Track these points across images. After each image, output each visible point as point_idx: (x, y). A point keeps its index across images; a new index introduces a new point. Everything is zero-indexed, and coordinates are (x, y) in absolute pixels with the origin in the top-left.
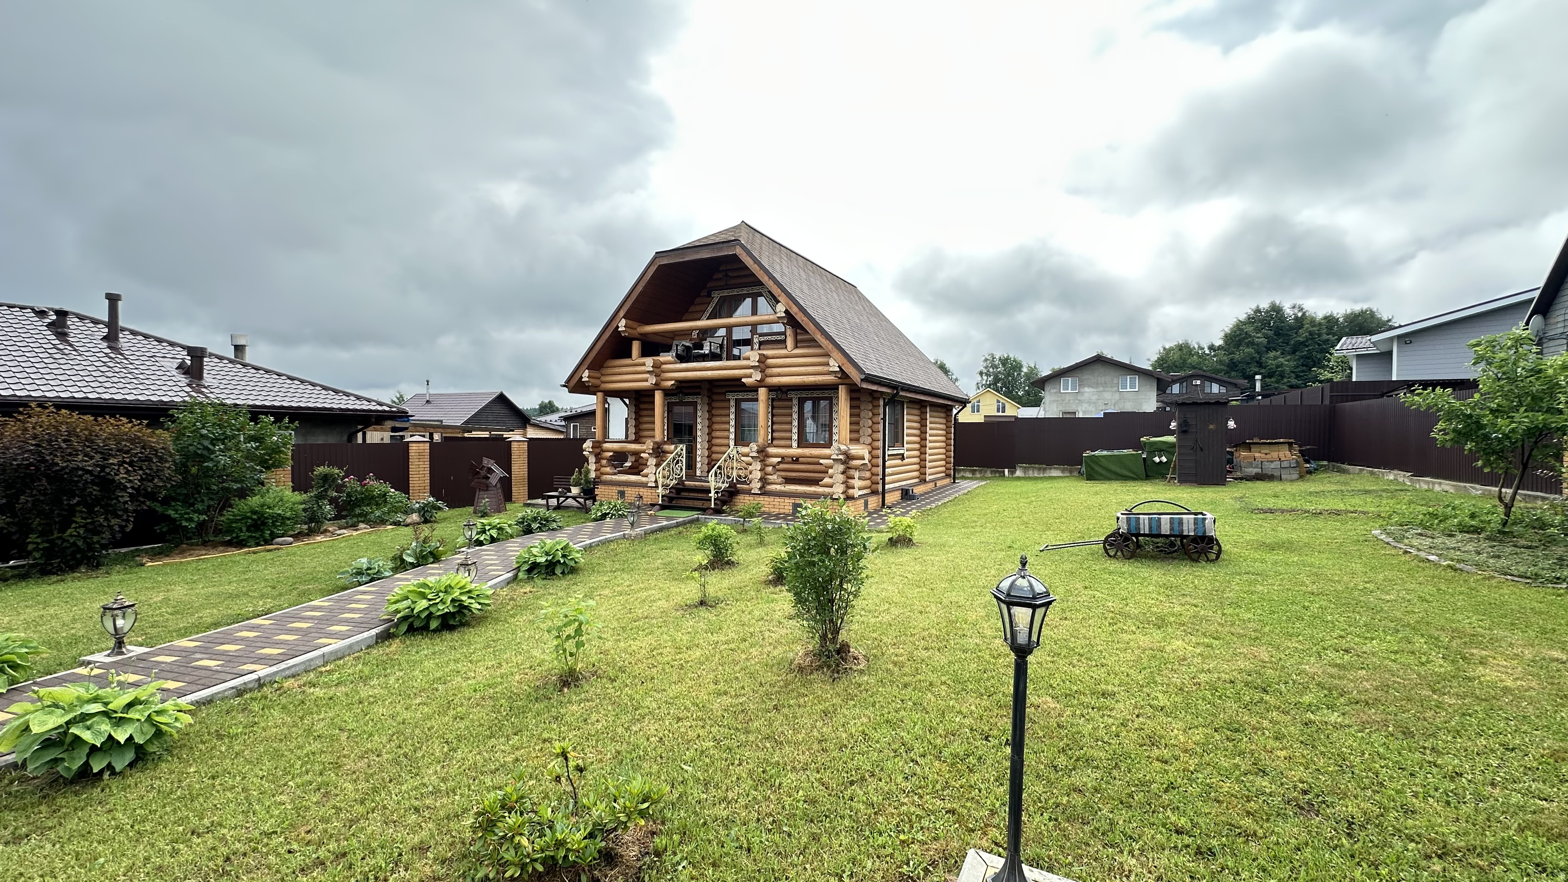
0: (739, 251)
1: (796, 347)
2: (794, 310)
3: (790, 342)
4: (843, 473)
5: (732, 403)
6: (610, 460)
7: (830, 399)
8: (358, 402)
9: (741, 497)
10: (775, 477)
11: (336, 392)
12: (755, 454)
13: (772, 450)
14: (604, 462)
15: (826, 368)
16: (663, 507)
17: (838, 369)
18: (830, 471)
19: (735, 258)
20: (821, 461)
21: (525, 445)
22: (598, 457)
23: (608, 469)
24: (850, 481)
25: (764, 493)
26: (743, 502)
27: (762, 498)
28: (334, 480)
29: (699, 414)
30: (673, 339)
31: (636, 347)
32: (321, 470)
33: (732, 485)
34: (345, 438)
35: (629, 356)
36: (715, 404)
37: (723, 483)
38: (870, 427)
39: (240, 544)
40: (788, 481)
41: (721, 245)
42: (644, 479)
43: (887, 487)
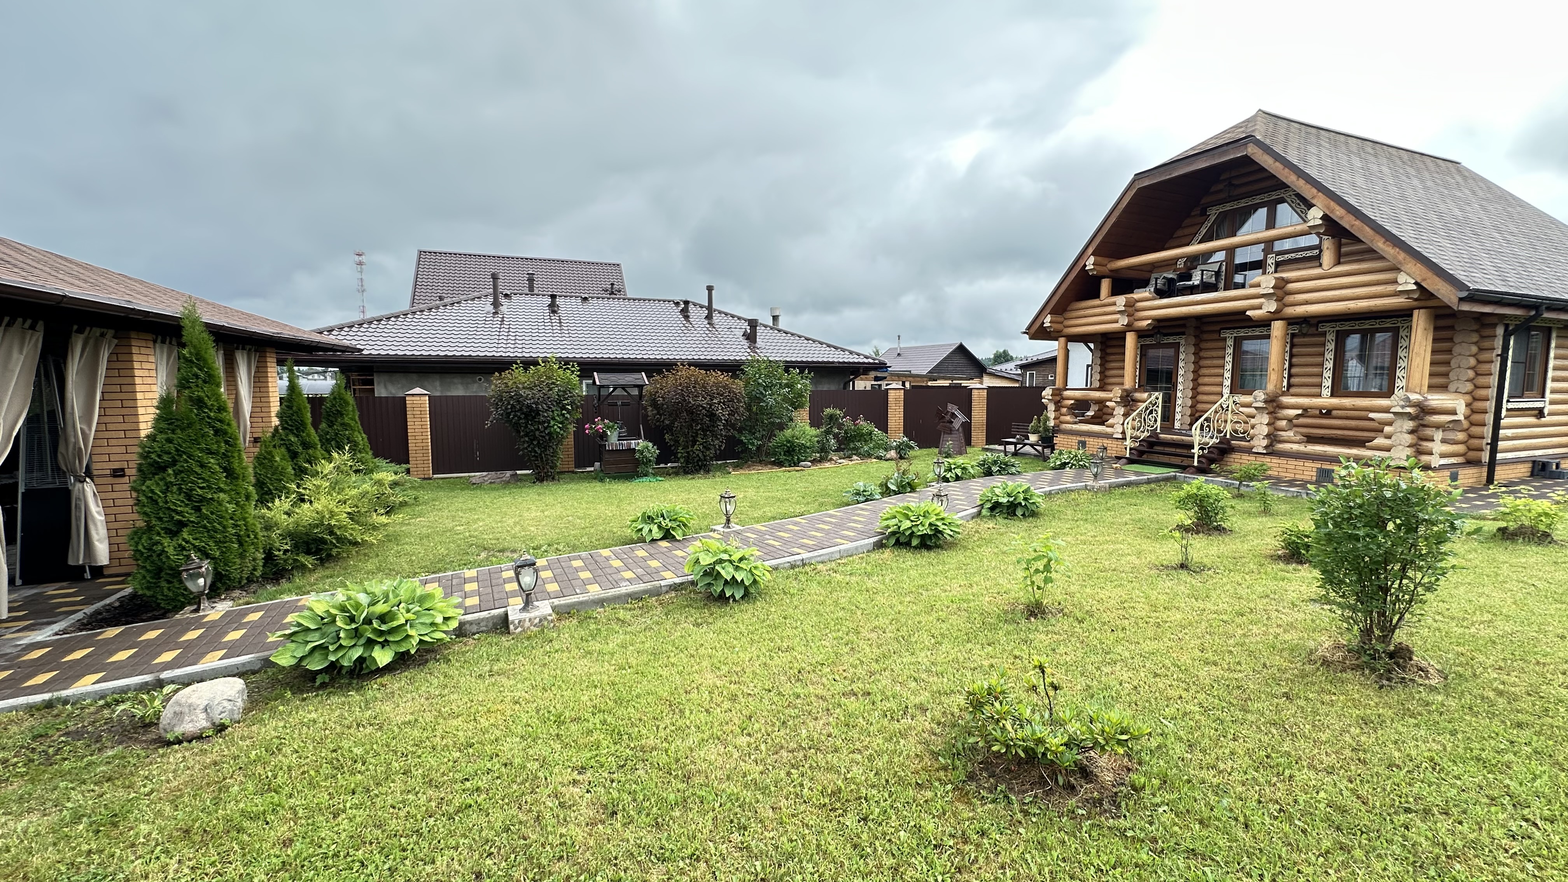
0: (1251, 150)
1: (1338, 263)
2: (1338, 213)
3: (1327, 258)
4: (1412, 432)
5: (1230, 342)
6: (1071, 408)
7: (1395, 332)
8: (851, 356)
9: (1236, 456)
10: (1291, 434)
11: (836, 348)
12: (1261, 405)
13: (1286, 400)
14: (1064, 410)
15: (1390, 288)
16: (1131, 461)
17: (1414, 287)
18: (1387, 429)
19: (1247, 160)
20: (1372, 415)
21: (985, 393)
22: (1058, 405)
23: (1068, 418)
24: (1425, 444)
25: (1271, 451)
26: (1239, 462)
27: (1267, 459)
28: (837, 419)
29: (1182, 357)
30: (1151, 272)
31: (1105, 286)
32: (828, 411)
33: (1224, 440)
34: (842, 386)
35: (1097, 296)
36: (1204, 345)
37: (1212, 438)
38: (1472, 368)
39: (779, 464)
40: (1311, 439)
41: (1225, 148)
42: (1109, 430)
43: (1499, 456)
